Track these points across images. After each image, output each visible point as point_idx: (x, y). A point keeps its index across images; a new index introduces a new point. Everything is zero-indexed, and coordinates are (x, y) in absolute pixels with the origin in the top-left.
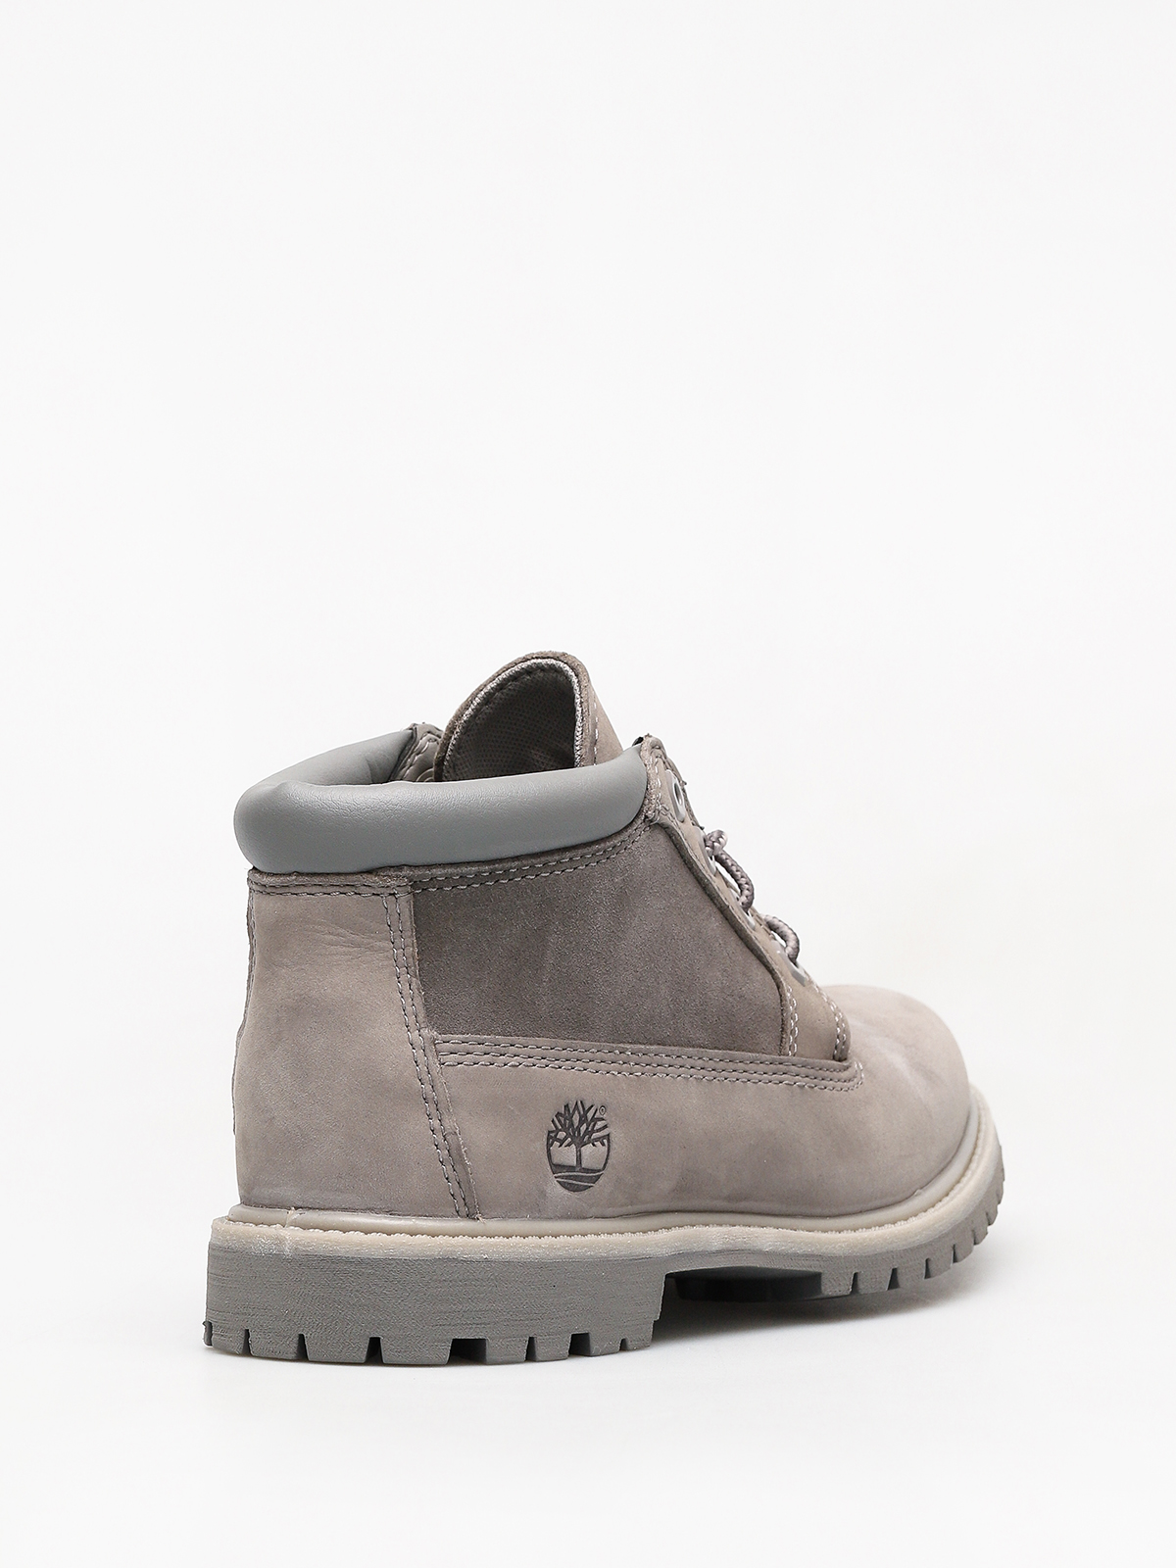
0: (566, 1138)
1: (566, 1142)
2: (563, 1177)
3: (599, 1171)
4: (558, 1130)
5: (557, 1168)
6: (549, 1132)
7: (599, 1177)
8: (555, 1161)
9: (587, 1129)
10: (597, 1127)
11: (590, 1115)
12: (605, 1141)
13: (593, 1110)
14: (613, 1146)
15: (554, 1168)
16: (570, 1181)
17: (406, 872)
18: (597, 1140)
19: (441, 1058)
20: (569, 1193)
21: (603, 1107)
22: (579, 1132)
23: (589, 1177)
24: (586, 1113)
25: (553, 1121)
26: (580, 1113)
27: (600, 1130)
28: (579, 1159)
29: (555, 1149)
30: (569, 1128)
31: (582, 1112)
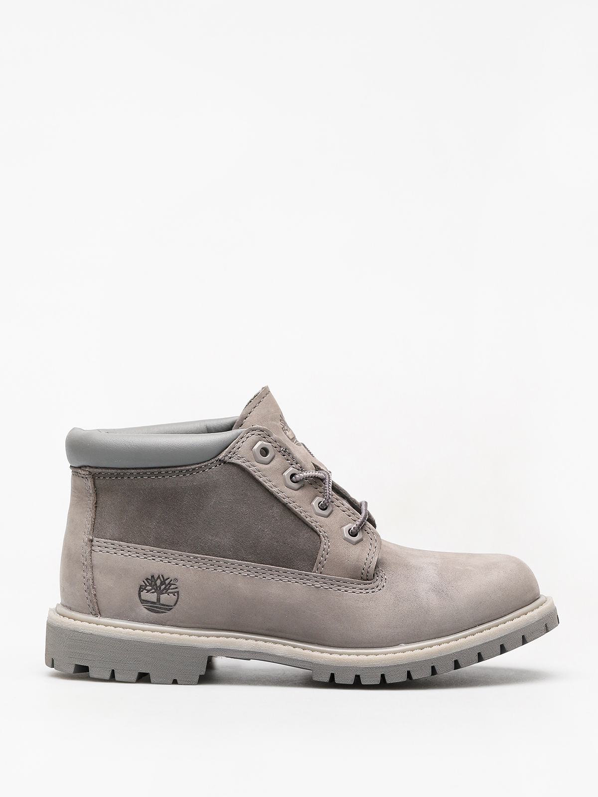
0: (151, 590)
1: (151, 591)
2: (148, 606)
3: (171, 606)
4: (146, 586)
5: (143, 602)
6: (141, 586)
7: (172, 609)
8: (143, 598)
9: (165, 587)
10: (171, 588)
11: (167, 582)
12: (176, 594)
13: (169, 580)
14: (180, 597)
15: (142, 601)
16: (153, 608)
17: (88, 469)
18: (170, 593)
19: (93, 548)
20: (152, 613)
21: (176, 580)
22: (160, 588)
23: (164, 608)
24: (165, 580)
25: (144, 582)
26: (161, 580)
27: (173, 589)
28: (158, 599)
29: (144, 593)
30: (154, 586)
31: (162, 580)
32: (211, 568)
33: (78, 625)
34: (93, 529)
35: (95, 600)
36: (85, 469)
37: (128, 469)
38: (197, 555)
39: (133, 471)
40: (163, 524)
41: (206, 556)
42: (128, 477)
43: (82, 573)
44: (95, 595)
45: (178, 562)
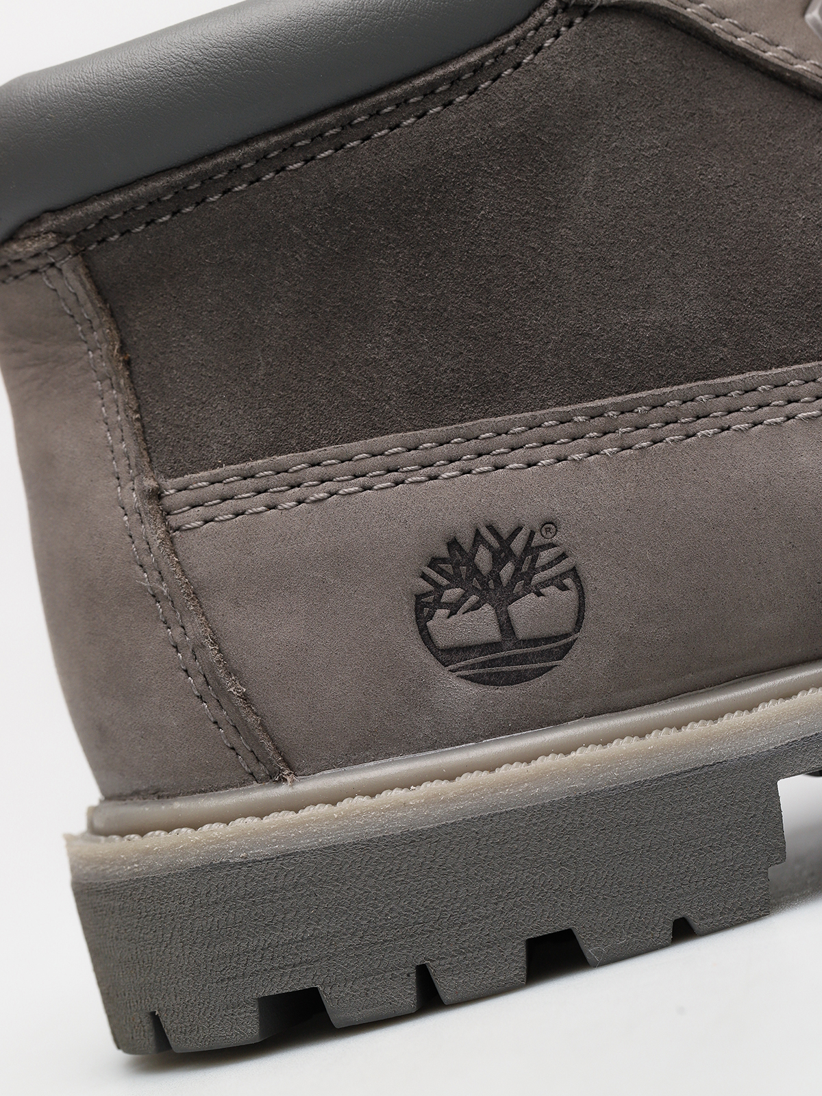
0: (464, 597)
1: (466, 605)
2: (473, 667)
3: (566, 635)
4: (439, 589)
5: (448, 655)
6: (418, 597)
7: (571, 645)
8: (442, 641)
9: (517, 570)
11: (518, 545)
12: (568, 582)
13: (522, 536)
14: (589, 586)
15: (445, 657)
16: (495, 669)
17: (49, 223)
18: (545, 584)
19: (173, 521)
20: (499, 691)
21: (549, 524)
22: (498, 580)
23: (542, 652)
24: (505, 543)
25: (424, 576)
26: (490, 547)
27: (550, 564)
28: (506, 626)
29: (440, 622)
30: (469, 579)
31: (495, 544)
32: (672, 432)
33: (219, 841)
34: (147, 449)
35: (251, 719)
36: (33, 231)
37: (213, 155)
38: (598, 403)
39: (235, 155)
40: (423, 329)
41: (635, 396)
42: (224, 193)
43: (163, 632)
44: (245, 697)
45: (533, 455)
